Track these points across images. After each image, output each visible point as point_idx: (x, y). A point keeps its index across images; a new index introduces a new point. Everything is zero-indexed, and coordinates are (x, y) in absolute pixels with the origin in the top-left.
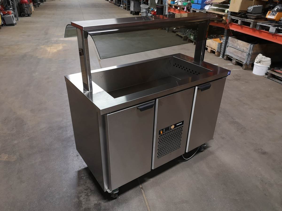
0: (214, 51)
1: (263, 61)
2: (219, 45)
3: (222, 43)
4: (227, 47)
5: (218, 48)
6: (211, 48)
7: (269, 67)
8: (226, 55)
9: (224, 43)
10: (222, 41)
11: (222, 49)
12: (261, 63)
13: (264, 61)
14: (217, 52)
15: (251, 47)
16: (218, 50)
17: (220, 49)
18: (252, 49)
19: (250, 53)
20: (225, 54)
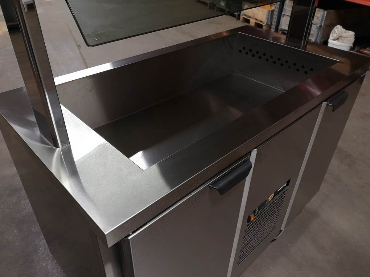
0: (261, 23)
1: (343, 37)
2: (269, 14)
3: (274, 10)
4: (283, 17)
5: (268, 18)
6: (256, 20)
7: (352, 46)
8: (281, 30)
9: (277, 10)
10: (273, 8)
11: (275, 20)
12: (340, 40)
13: (345, 36)
14: (265, 26)
15: (324, 14)
16: (267, 22)
17: (271, 21)
18: (325, 17)
19: (322, 25)
20: (280, 27)
